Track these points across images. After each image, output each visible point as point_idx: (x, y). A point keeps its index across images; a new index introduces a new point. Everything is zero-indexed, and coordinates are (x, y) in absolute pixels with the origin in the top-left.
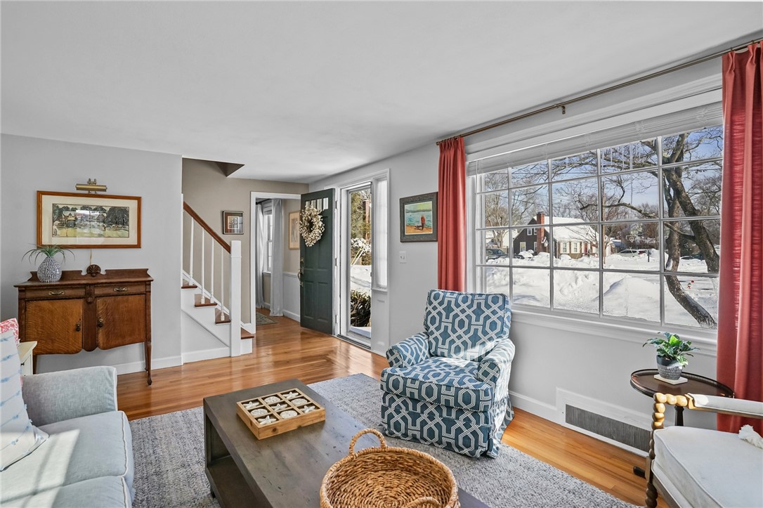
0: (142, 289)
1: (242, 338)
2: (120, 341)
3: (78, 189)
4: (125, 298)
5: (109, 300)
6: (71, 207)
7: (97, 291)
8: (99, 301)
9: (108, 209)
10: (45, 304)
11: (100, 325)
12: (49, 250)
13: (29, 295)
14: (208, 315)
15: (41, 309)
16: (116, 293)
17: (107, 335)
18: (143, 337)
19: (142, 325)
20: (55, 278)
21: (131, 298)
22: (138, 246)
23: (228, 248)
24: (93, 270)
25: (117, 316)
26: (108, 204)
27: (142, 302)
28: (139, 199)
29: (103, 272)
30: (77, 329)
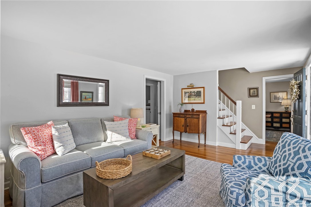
0: (197, 117)
1: (241, 142)
2: (192, 132)
3: (188, 87)
4: (193, 119)
5: (190, 119)
6: (188, 92)
7: (188, 116)
8: (188, 119)
9: (196, 92)
10: (177, 118)
11: (188, 126)
12: (182, 104)
13: (175, 115)
14: (227, 130)
15: (177, 119)
16: (191, 117)
17: (189, 129)
18: (197, 132)
19: (197, 128)
20: (183, 111)
21: (195, 119)
22: (204, 103)
23: (235, 103)
24: (193, 110)
25: (191, 124)
26: (196, 90)
27: (198, 121)
28: (204, 88)
29: (195, 111)
30: (183, 126)
